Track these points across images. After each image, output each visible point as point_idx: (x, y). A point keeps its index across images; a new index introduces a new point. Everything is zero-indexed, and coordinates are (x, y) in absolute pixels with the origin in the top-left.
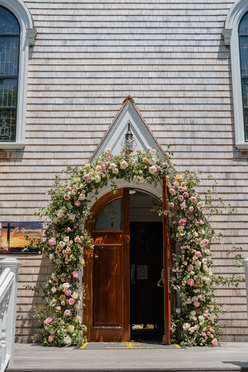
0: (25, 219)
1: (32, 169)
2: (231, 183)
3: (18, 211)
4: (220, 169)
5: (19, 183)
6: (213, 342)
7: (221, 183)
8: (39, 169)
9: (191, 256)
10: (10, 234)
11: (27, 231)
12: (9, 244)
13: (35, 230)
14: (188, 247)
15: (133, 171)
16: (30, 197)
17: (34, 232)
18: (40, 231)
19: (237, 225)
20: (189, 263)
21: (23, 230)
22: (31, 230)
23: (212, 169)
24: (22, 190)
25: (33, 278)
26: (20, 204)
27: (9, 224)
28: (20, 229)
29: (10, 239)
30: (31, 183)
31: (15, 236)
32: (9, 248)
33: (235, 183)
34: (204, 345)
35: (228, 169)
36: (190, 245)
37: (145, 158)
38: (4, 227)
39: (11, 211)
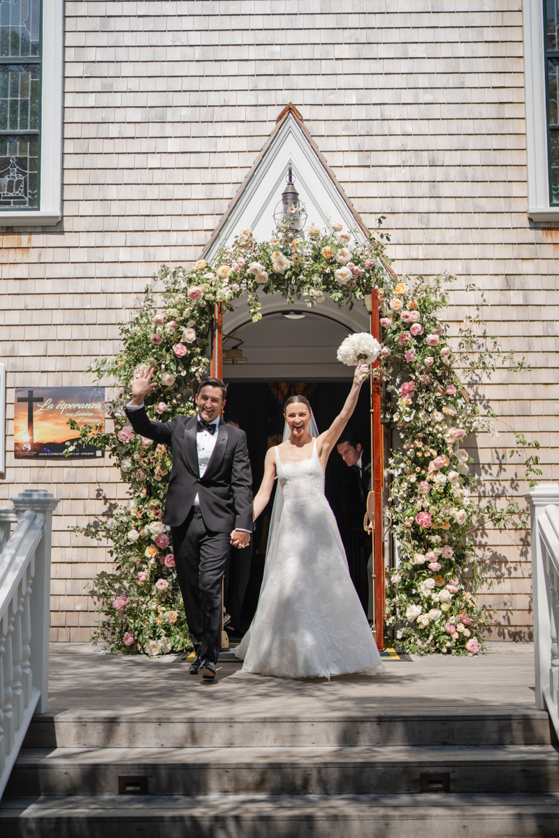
0: (66, 381)
1: (78, 271)
2: (516, 298)
3: (50, 364)
4: (492, 267)
5: (50, 302)
6: (468, 645)
7: (492, 298)
8: (92, 270)
9: (424, 463)
10: (35, 413)
11: (70, 406)
12: (32, 435)
13: (88, 406)
14: (419, 444)
15: (301, 277)
16: (75, 332)
17: (85, 410)
18: (98, 406)
19: (526, 392)
20: (421, 478)
21: (62, 406)
22: (79, 406)
23: (475, 267)
24: (58, 317)
25: (85, 508)
26: (54, 348)
27: (31, 392)
28: (55, 402)
29: (35, 424)
30: (76, 302)
31: (44, 418)
32: (33, 445)
33: (525, 298)
34: (449, 652)
35: (510, 268)
36: (424, 440)
37: (328, 248)
38: (20, 400)
39: (34, 364)
